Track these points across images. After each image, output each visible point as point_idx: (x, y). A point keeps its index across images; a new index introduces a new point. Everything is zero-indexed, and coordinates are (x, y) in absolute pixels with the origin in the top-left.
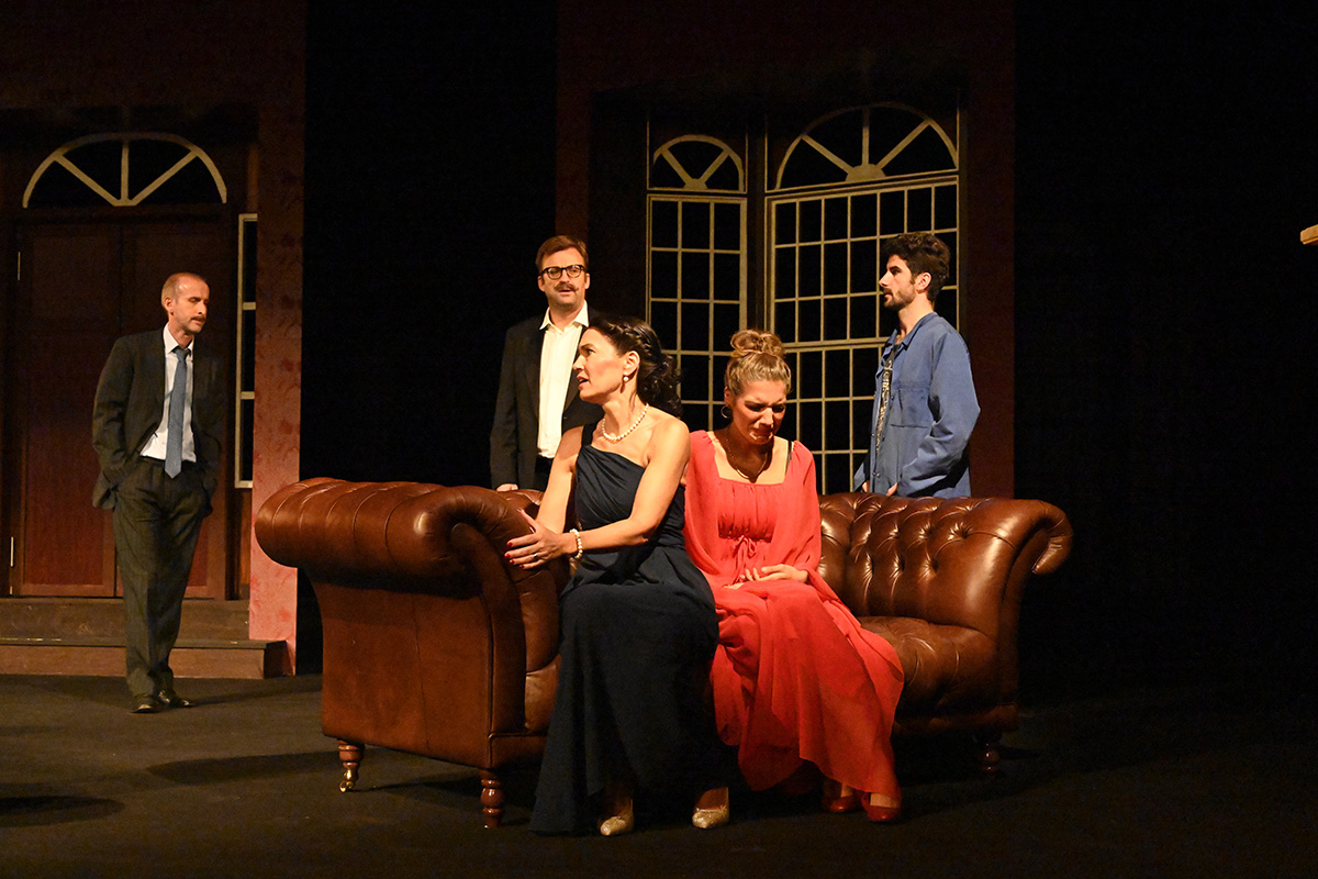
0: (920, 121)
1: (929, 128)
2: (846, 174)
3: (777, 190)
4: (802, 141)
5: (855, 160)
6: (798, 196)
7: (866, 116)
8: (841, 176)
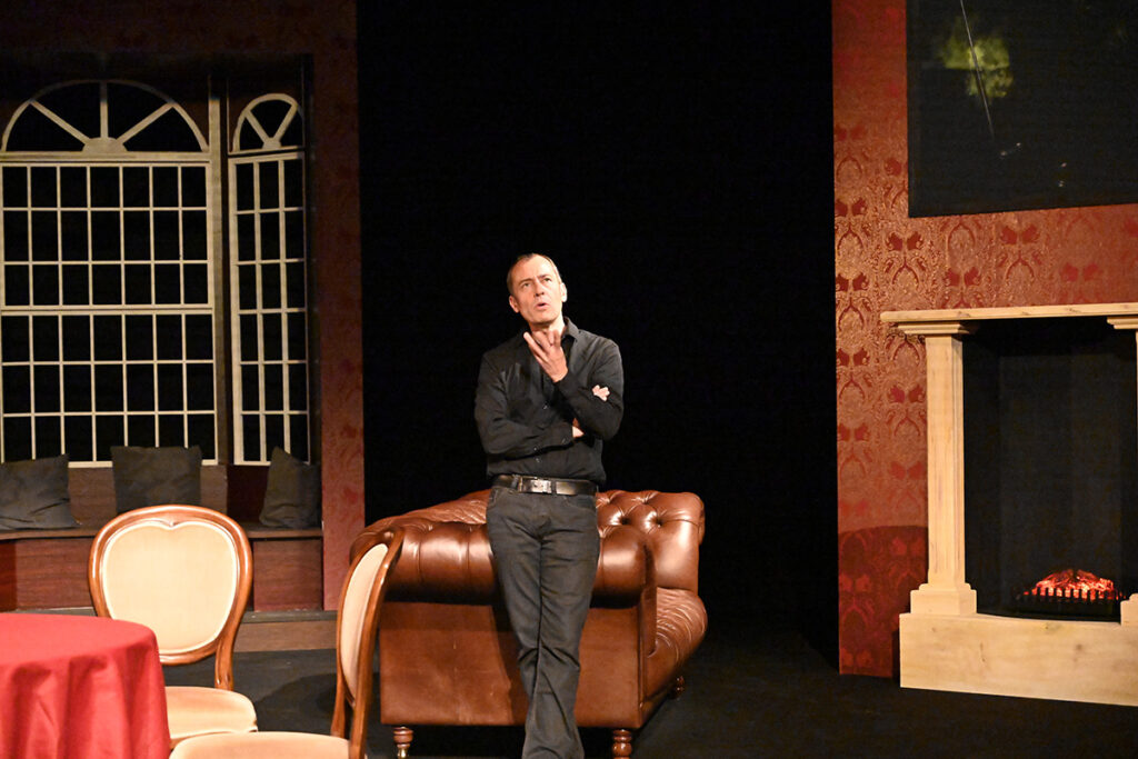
0: (162, 103)
1: (173, 110)
2: (84, 145)
3: (3, 151)
4: (30, 107)
5: (93, 132)
6: (30, 160)
7: (104, 89)
8: (78, 146)
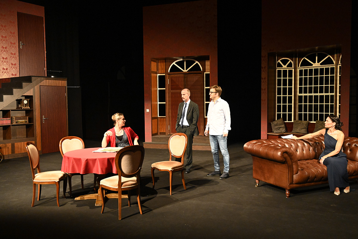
0: (328, 55)
3: (299, 67)
4: (304, 59)
5: (315, 62)
6: (303, 68)
7: (317, 54)
8: (312, 65)
